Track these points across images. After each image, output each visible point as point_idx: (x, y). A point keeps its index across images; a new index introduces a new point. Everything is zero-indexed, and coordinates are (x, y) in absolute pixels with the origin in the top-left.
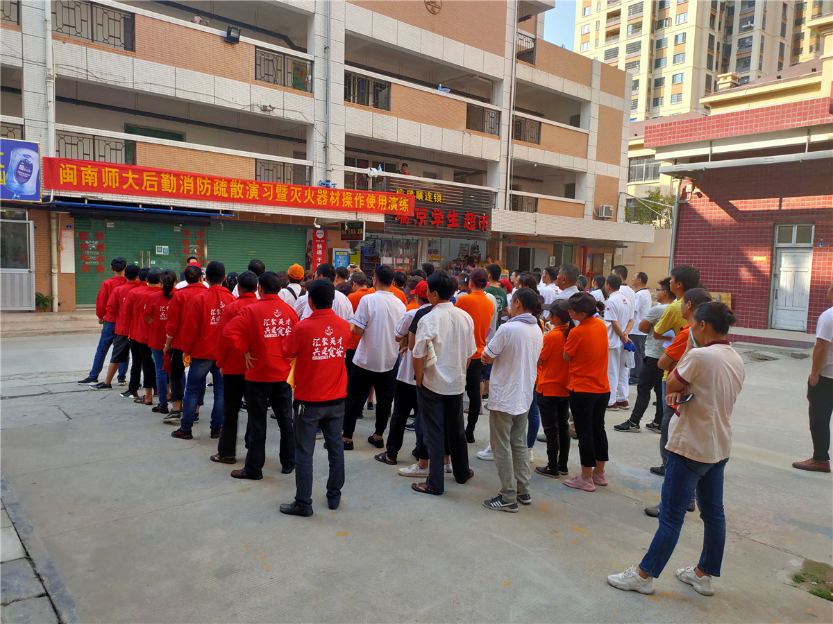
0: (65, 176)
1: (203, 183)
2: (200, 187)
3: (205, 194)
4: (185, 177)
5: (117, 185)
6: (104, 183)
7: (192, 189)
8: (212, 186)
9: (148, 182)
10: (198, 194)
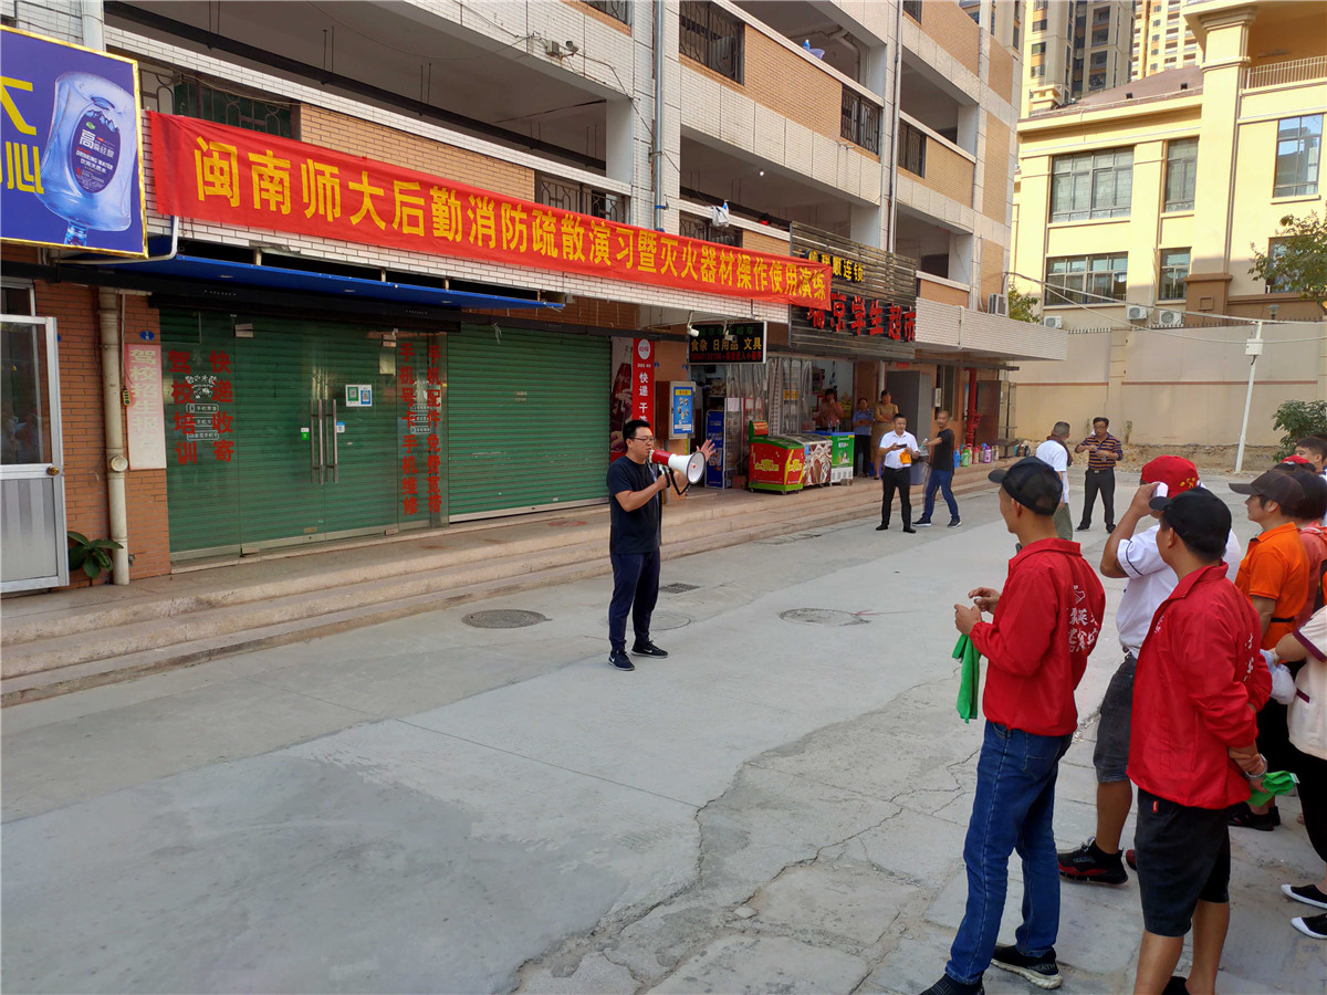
0: (210, 178)
1: (512, 220)
2: (508, 230)
3: (517, 248)
4: (479, 200)
5: (338, 215)
6: (308, 206)
7: (492, 232)
8: (529, 227)
9: (407, 211)
10: (505, 247)
